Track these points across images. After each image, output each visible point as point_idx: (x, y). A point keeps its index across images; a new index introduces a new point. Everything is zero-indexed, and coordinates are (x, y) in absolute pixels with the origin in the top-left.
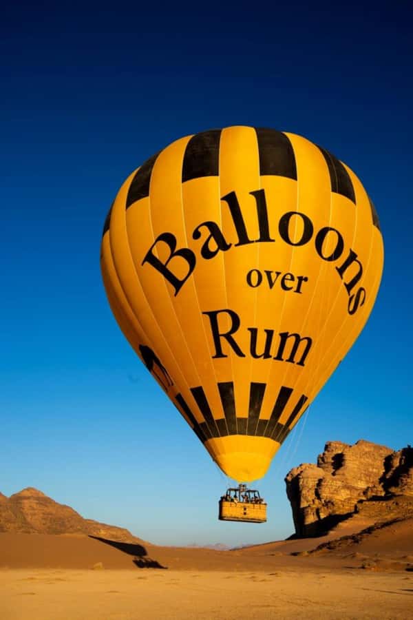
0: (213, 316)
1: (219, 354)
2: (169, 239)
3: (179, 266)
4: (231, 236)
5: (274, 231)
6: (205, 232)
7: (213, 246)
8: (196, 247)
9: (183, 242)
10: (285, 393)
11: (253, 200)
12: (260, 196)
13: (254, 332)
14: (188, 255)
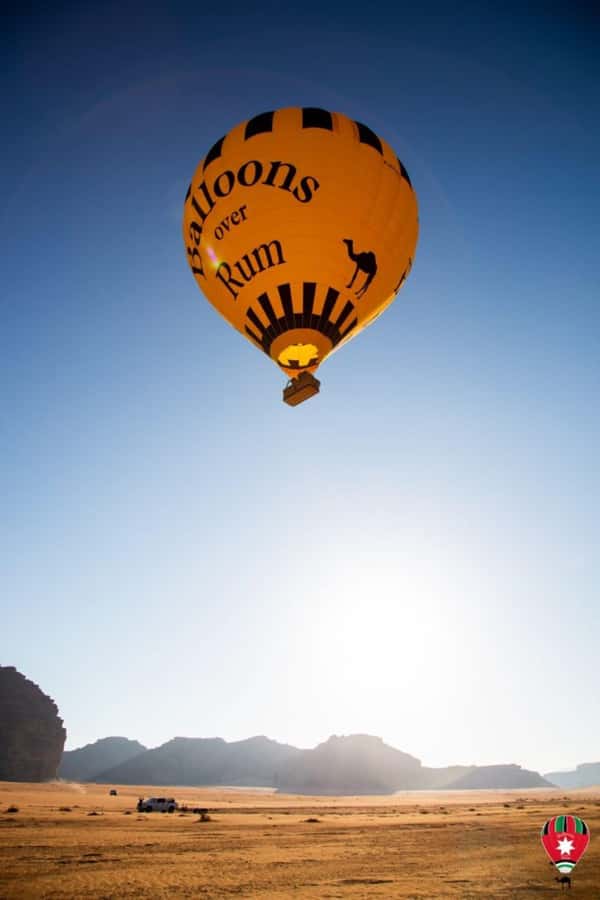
1: (235, 295)
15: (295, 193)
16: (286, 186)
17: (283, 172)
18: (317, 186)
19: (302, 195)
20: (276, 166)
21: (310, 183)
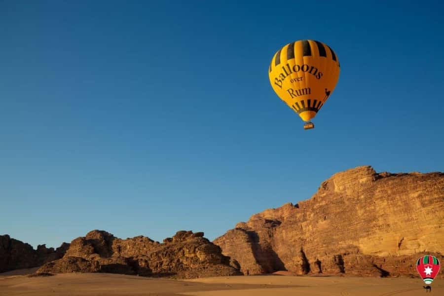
0: (288, 90)
1: (293, 98)
2: (276, 79)
3: (280, 83)
4: (285, 75)
5: (292, 71)
6: (281, 75)
7: (283, 78)
8: (281, 79)
9: (279, 79)
11: (287, 66)
12: (288, 65)
13: (296, 91)
14: (280, 81)
15: (317, 77)
16: (315, 74)
17: (314, 70)
18: (322, 75)
19: (318, 77)
20: (312, 68)
21: (321, 74)
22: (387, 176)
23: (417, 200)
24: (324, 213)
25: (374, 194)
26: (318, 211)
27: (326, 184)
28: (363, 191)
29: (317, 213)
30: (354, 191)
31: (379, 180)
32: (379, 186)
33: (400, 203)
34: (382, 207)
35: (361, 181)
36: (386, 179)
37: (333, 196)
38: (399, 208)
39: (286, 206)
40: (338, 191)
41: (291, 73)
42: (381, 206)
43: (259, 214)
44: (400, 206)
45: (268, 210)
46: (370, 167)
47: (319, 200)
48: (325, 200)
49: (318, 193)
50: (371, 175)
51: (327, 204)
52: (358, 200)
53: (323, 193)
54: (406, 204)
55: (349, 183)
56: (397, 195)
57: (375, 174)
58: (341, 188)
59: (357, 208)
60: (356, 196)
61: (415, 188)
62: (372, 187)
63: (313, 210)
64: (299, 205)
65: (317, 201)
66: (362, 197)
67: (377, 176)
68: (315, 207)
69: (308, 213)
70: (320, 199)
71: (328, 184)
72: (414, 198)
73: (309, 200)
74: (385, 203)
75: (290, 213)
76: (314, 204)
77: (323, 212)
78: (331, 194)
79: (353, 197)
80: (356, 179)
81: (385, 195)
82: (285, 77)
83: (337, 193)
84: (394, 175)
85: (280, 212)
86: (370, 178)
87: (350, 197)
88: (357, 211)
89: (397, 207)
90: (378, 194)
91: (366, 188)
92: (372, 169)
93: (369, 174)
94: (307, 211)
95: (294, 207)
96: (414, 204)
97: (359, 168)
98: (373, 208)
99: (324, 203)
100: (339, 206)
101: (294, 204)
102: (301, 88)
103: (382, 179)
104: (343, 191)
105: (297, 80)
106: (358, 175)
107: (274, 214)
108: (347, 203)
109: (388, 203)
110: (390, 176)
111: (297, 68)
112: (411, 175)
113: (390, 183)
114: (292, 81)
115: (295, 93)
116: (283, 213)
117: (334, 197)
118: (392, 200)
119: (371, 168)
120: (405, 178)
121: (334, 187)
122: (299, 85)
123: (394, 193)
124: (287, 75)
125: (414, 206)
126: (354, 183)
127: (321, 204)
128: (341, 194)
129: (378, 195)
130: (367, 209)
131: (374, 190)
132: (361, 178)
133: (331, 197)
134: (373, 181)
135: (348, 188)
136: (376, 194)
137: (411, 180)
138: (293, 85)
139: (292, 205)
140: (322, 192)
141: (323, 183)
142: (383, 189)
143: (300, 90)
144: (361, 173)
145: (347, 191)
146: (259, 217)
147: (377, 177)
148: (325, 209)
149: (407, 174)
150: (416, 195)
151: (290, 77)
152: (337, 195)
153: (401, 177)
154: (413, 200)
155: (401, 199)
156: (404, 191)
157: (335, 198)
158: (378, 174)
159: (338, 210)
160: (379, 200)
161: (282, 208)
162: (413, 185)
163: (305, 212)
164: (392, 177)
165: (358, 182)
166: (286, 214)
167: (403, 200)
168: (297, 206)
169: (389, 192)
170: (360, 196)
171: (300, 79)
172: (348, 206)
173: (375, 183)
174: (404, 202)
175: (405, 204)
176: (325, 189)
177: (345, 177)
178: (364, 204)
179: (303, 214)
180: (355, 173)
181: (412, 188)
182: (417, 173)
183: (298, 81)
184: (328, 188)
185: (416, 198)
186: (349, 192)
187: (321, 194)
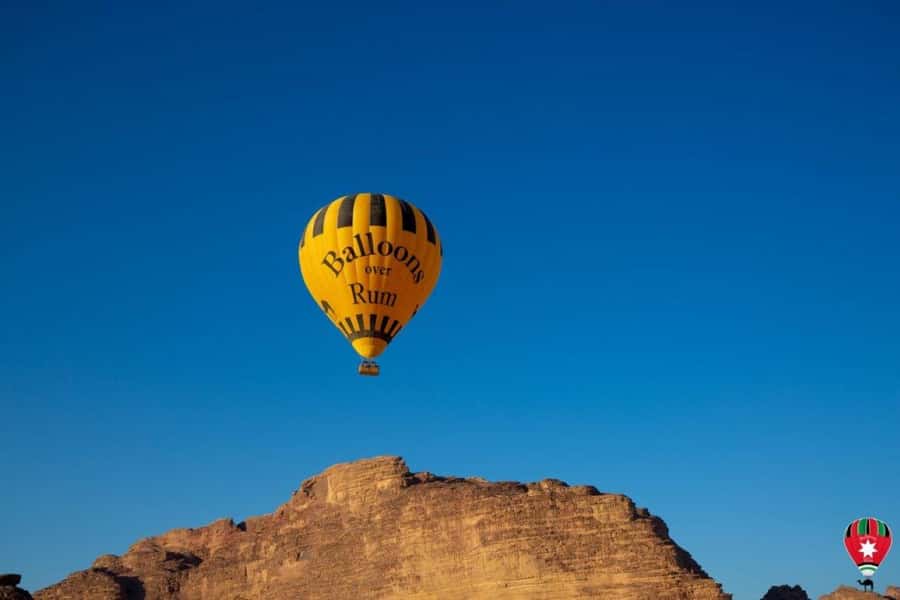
2: (333, 253)
3: (337, 266)
4: (358, 253)
5: (375, 249)
6: (348, 251)
7: (351, 257)
8: (344, 257)
9: (339, 255)
10: (386, 319)
11: (366, 237)
12: (369, 235)
13: (370, 293)
14: (341, 261)
22: (428, 480)
23: (474, 532)
24: (299, 544)
25: (400, 514)
26: (286, 541)
27: (310, 487)
28: (381, 505)
29: (283, 544)
30: (363, 505)
31: (413, 486)
32: (412, 499)
33: (444, 535)
34: (412, 540)
35: (379, 485)
36: (426, 485)
37: (320, 510)
38: (441, 545)
39: (218, 523)
40: (333, 502)
41: (372, 252)
42: (411, 538)
43: (153, 539)
44: (443, 541)
45: (178, 532)
46: (400, 459)
47: (291, 518)
48: (305, 519)
49: (291, 503)
50: (399, 475)
51: (306, 527)
52: (369, 522)
53: (303, 503)
54: (455, 538)
55: (357, 486)
56: (443, 518)
57: (408, 474)
58: (340, 495)
59: (365, 539)
60: (366, 514)
61: (474, 508)
62: (399, 499)
63: (277, 537)
64: (248, 525)
65: (288, 521)
66: (378, 517)
67: (411, 478)
68: (281, 532)
69: (264, 544)
70: (295, 515)
71: (315, 485)
72: (469, 527)
73: (269, 514)
74: (418, 534)
75: (226, 540)
76: (281, 524)
77: (297, 544)
78: (318, 507)
79: (359, 517)
80: (371, 479)
81: (420, 518)
82: (355, 256)
83: (330, 504)
84: (442, 479)
85: (203, 537)
86: (397, 481)
87: (354, 516)
88: (362, 545)
89: (438, 543)
90: (407, 513)
91: (387, 499)
92: (404, 464)
93: (396, 472)
94: (262, 539)
95: (235, 528)
96: (468, 539)
97: (380, 458)
98: (395, 540)
99: (300, 524)
100: (331, 533)
101: (237, 522)
102: (382, 290)
103: (419, 485)
104: (343, 502)
105: (380, 270)
106: (375, 474)
107: (188, 541)
108: (346, 526)
109: (424, 533)
110: (436, 480)
111: (386, 249)
112: (470, 483)
113: (433, 493)
114: (367, 270)
115: (365, 295)
116: (210, 540)
117: (323, 513)
118: (432, 527)
119: (402, 462)
120: (460, 487)
121: (325, 493)
122: (379, 282)
123: (437, 515)
124: (363, 254)
125: (469, 542)
126: (366, 488)
127: (294, 526)
128: (339, 508)
129: (408, 516)
130: (384, 542)
131: (402, 505)
132: (382, 479)
133: (318, 513)
134: (402, 487)
135: (354, 498)
136: (404, 514)
137: (470, 491)
138: (368, 278)
139: (232, 523)
140: (300, 501)
141: (306, 481)
142: (417, 505)
143: (376, 293)
144: (381, 469)
145: (350, 502)
146: (153, 545)
147: (411, 480)
148: (301, 537)
149: (462, 480)
150: (474, 521)
151: (368, 259)
152: (330, 508)
153: (453, 485)
154: (469, 531)
155: (447, 527)
156: (455, 514)
157: (324, 516)
158: (413, 475)
159: (327, 542)
160: (409, 526)
161: (208, 529)
162: (470, 503)
163: (259, 541)
164: (437, 482)
165: (373, 488)
166: (215, 544)
167: (450, 530)
168: (242, 527)
169: (428, 512)
170: (374, 515)
171: (385, 271)
172: (348, 535)
173: (405, 492)
174: (452, 533)
175: (453, 538)
176: (308, 495)
177: (351, 475)
178: (379, 532)
179: (253, 544)
180: (372, 468)
181: (469, 507)
182: (480, 480)
183: (382, 273)
184: (314, 495)
185: (474, 529)
186: (353, 506)
187: (298, 505)
